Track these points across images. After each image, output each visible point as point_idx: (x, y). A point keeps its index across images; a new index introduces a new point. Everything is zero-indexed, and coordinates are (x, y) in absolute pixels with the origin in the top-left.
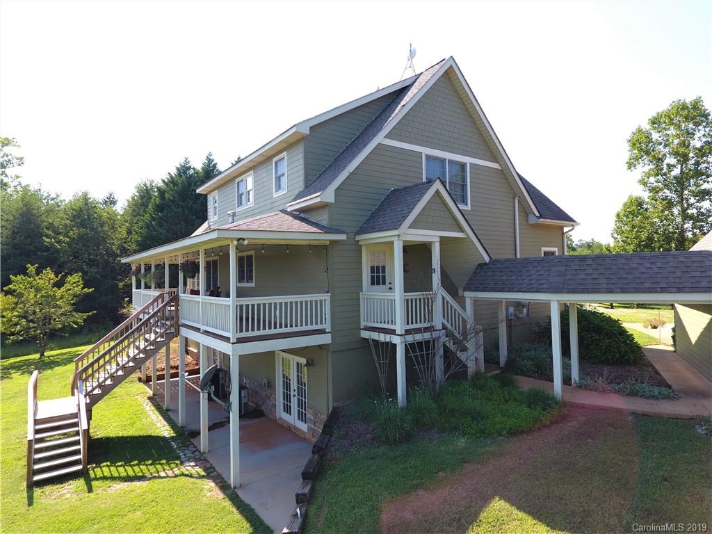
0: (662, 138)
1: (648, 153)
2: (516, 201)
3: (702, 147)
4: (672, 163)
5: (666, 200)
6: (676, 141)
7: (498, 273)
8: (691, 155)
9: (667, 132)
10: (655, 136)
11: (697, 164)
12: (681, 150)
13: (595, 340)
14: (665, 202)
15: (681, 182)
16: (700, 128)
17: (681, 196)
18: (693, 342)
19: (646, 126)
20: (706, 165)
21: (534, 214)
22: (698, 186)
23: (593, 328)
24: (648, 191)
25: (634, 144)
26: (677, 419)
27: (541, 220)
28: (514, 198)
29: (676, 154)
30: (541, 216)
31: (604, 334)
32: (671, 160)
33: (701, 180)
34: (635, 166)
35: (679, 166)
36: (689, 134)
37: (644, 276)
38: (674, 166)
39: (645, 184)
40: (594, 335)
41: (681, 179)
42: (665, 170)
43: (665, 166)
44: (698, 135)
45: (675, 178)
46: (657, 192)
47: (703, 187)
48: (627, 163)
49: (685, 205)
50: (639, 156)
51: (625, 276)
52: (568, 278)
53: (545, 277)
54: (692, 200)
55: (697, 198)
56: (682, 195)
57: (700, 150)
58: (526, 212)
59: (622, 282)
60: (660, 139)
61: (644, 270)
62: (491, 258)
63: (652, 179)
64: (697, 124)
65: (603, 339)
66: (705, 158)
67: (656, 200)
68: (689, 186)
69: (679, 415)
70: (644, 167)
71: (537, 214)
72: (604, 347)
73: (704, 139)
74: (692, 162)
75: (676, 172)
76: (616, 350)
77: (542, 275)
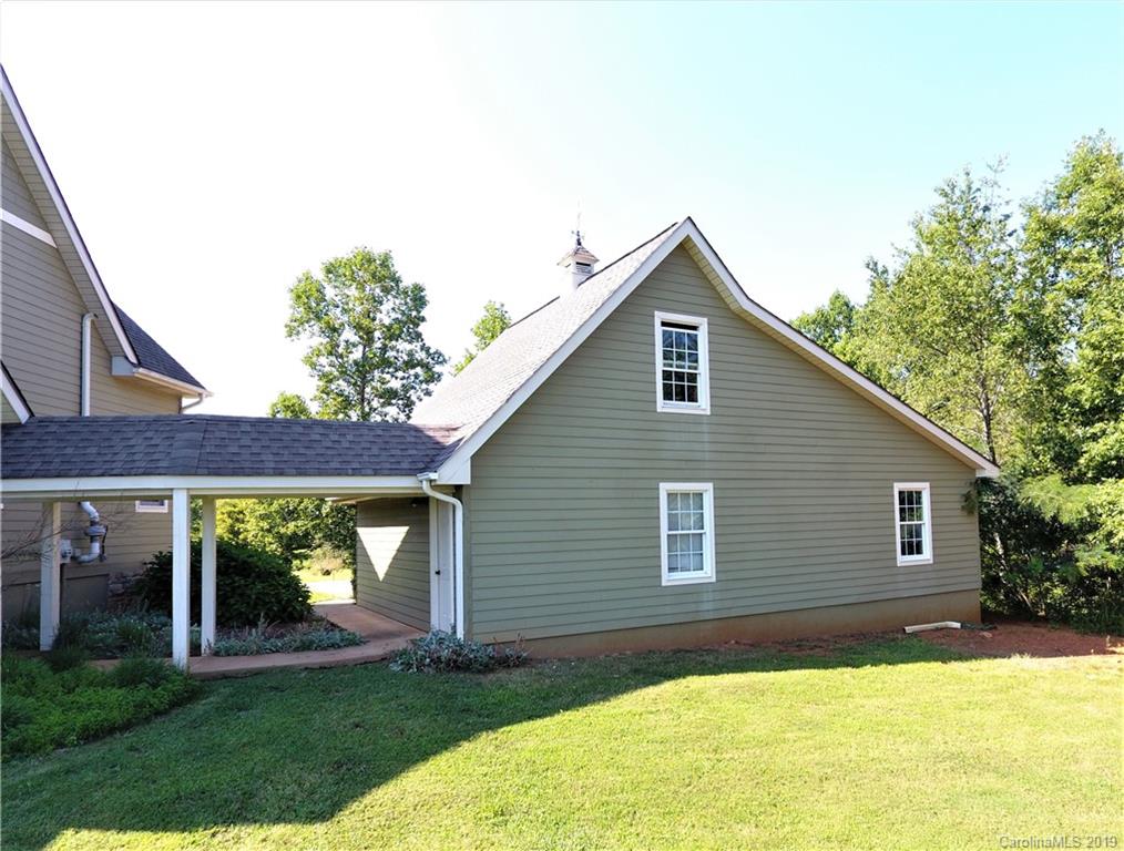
0: (339, 297)
1: (318, 318)
2: (88, 323)
3: (391, 325)
4: (352, 341)
5: (342, 395)
6: (359, 309)
7: (50, 443)
8: (377, 334)
9: (346, 291)
10: (330, 293)
11: (384, 349)
12: (365, 322)
13: (239, 587)
14: (340, 399)
15: (363, 370)
16: (389, 297)
17: (362, 393)
18: (381, 576)
19: (319, 275)
20: (394, 353)
21: (127, 358)
22: (383, 383)
23: (235, 566)
24: (317, 378)
25: (299, 297)
26: (365, 663)
27: (141, 370)
28: (83, 316)
29: (358, 327)
30: (140, 364)
31: (253, 575)
32: (349, 335)
33: (388, 373)
34: (298, 333)
35: (361, 348)
36: (375, 301)
37: (329, 452)
38: (354, 345)
39: (313, 366)
40: (237, 579)
41: (364, 366)
42: (340, 350)
43: (343, 345)
44: (386, 307)
45: (356, 363)
46: (330, 381)
47: (388, 386)
48: (286, 326)
49: (367, 409)
50: (305, 318)
51: (302, 451)
52: (208, 451)
53: (160, 449)
54: (375, 404)
55: (382, 401)
56: (363, 391)
57: (389, 328)
58: (107, 351)
59: (296, 460)
60: (337, 299)
61: (330, 444)
62: (32, 414)
63: (323, 360)
64: (386, 291)
65: (253, 583)
66: (394, 343)
67: (328, 394)
68: (372, 380)
69: (368, 657)
70: (312, 338)
71: (133, 359)
72: (253, 597)
73: (394, 315)
74: (378, 345)
75: (357, 354)
76: (273, 600)
77: (157, 445)
